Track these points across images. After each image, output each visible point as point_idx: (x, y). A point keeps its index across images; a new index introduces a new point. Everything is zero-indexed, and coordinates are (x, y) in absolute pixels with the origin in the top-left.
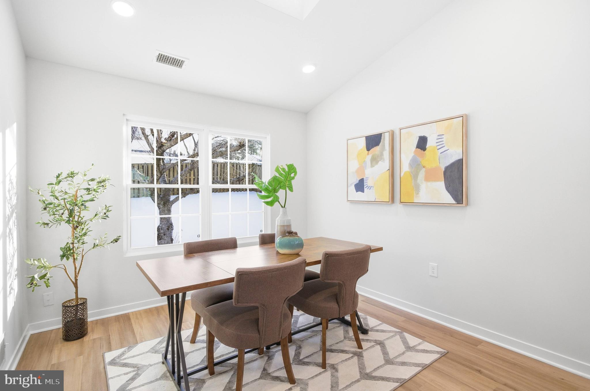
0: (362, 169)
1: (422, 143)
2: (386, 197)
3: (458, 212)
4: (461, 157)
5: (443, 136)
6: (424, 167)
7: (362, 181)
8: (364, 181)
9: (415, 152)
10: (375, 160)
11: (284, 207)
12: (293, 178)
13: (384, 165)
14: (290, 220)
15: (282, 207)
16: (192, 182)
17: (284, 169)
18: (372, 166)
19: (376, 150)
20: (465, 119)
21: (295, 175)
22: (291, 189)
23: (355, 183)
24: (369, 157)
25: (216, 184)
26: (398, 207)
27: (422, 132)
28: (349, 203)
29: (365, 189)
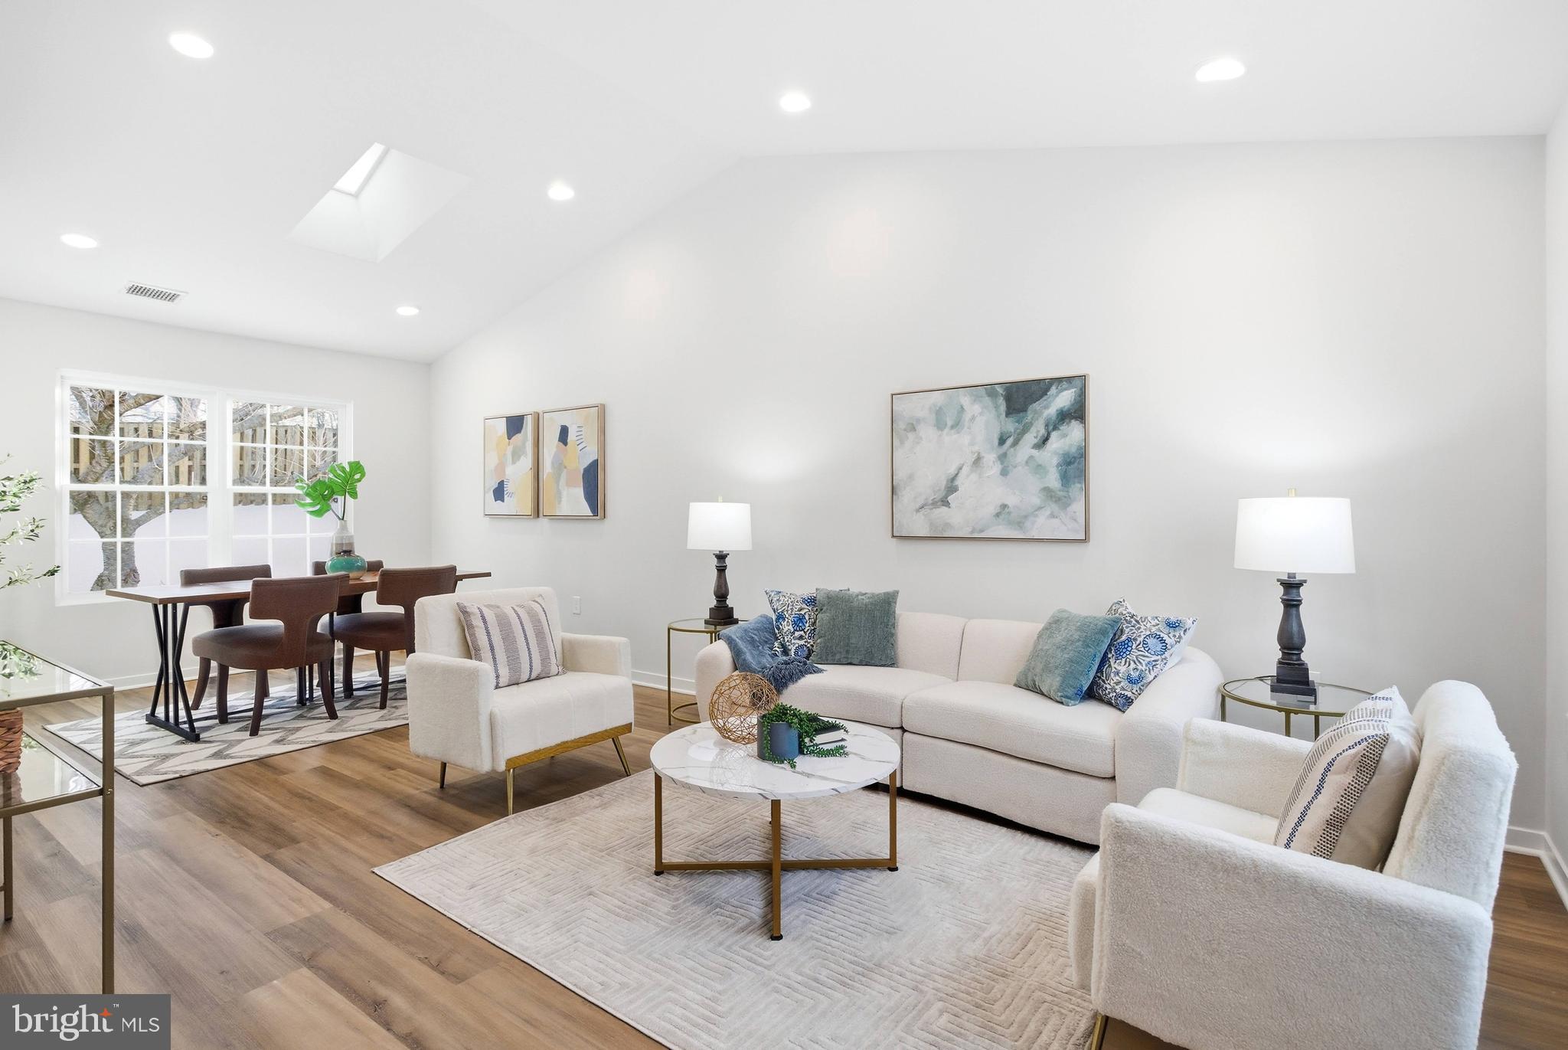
0: (501, 467)
1: (564, 433)
2: (528, 509)
3: (595, 527)
4: (596, 458)
5: (582, 429)
6: (565, 467)
7: (501, 484)
8: (503, 484)
9: (557, 447)
10: (516, 455)
11: (343, 519)
12: (359, 480)
13: (527, 462)
14: (352, 537)
15: (340, 519)
16: (184, 476)
17: (343, 469)
18: (514, 462)
19: (518, 437)
20: (602, 410)
21: (363, 475)
22: (354, 495)
23: (494, 488)
24: (510, 449)
25: (250, 485)
26: (543, 522)
27: (565, 419)
28: (488, 518)
29: (506, 496)
